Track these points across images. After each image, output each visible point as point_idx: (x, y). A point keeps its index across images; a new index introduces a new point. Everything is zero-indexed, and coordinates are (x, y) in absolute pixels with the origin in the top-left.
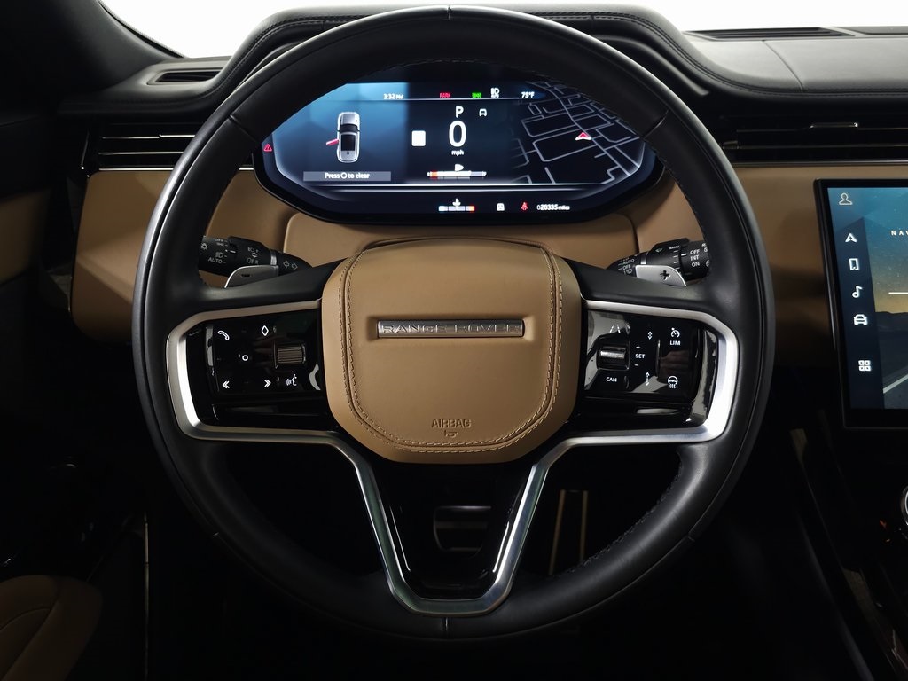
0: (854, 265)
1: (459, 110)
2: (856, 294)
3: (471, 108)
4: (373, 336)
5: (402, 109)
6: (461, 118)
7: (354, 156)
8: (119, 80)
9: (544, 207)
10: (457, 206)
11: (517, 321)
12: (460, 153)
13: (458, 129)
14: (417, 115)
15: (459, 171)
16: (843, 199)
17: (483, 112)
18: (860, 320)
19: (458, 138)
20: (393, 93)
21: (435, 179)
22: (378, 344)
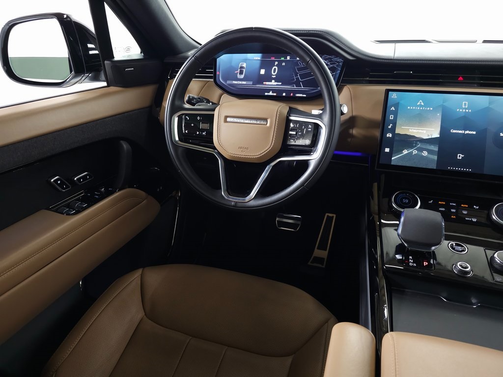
0: (392, 117)
1: (276, 63)
2: (390, 127)
3: (280, 62)
4: (226, 121)
5: (259, 62)
6: (277, 66)
7: (242, 76)
9: (298, 95)
10: (271, 93)
12: (275, 76)
13: (275, 69)
14: (264, 64)
15: (273, 83)
16: (393, 96)
17: (284, 64)
18: (389, 135)
19: (274, 72)
20: (257, 57)
21: (266, 84)
22: (226, 124)
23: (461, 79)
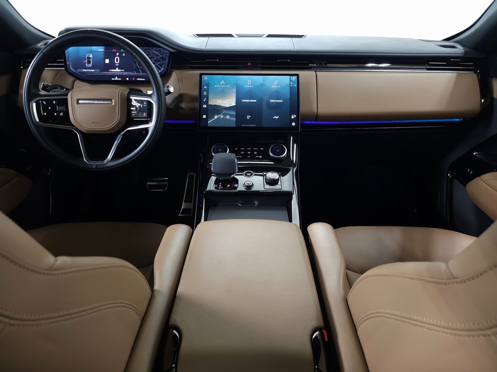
0: (205, 93)
1: (118, 54)
2: (204, 100)
3: (121, 53)
4: (78, 103)
5: (103, 53)
6: (118, 56)
7: (90, 65)
8: (32, 44)
9: (138, 79)
10: (116, 79)
11: (111, 100)
12: (118, 65)
13: (117, 59)
14: (107, 55)
15: (117, 70)
16: (205, 78)
17: (124, 55)
18: (205, 106)
19: (117, 61)
20: (101, 49)
21: (111, 72)
22: (79, 105)
23: (249, 64)
